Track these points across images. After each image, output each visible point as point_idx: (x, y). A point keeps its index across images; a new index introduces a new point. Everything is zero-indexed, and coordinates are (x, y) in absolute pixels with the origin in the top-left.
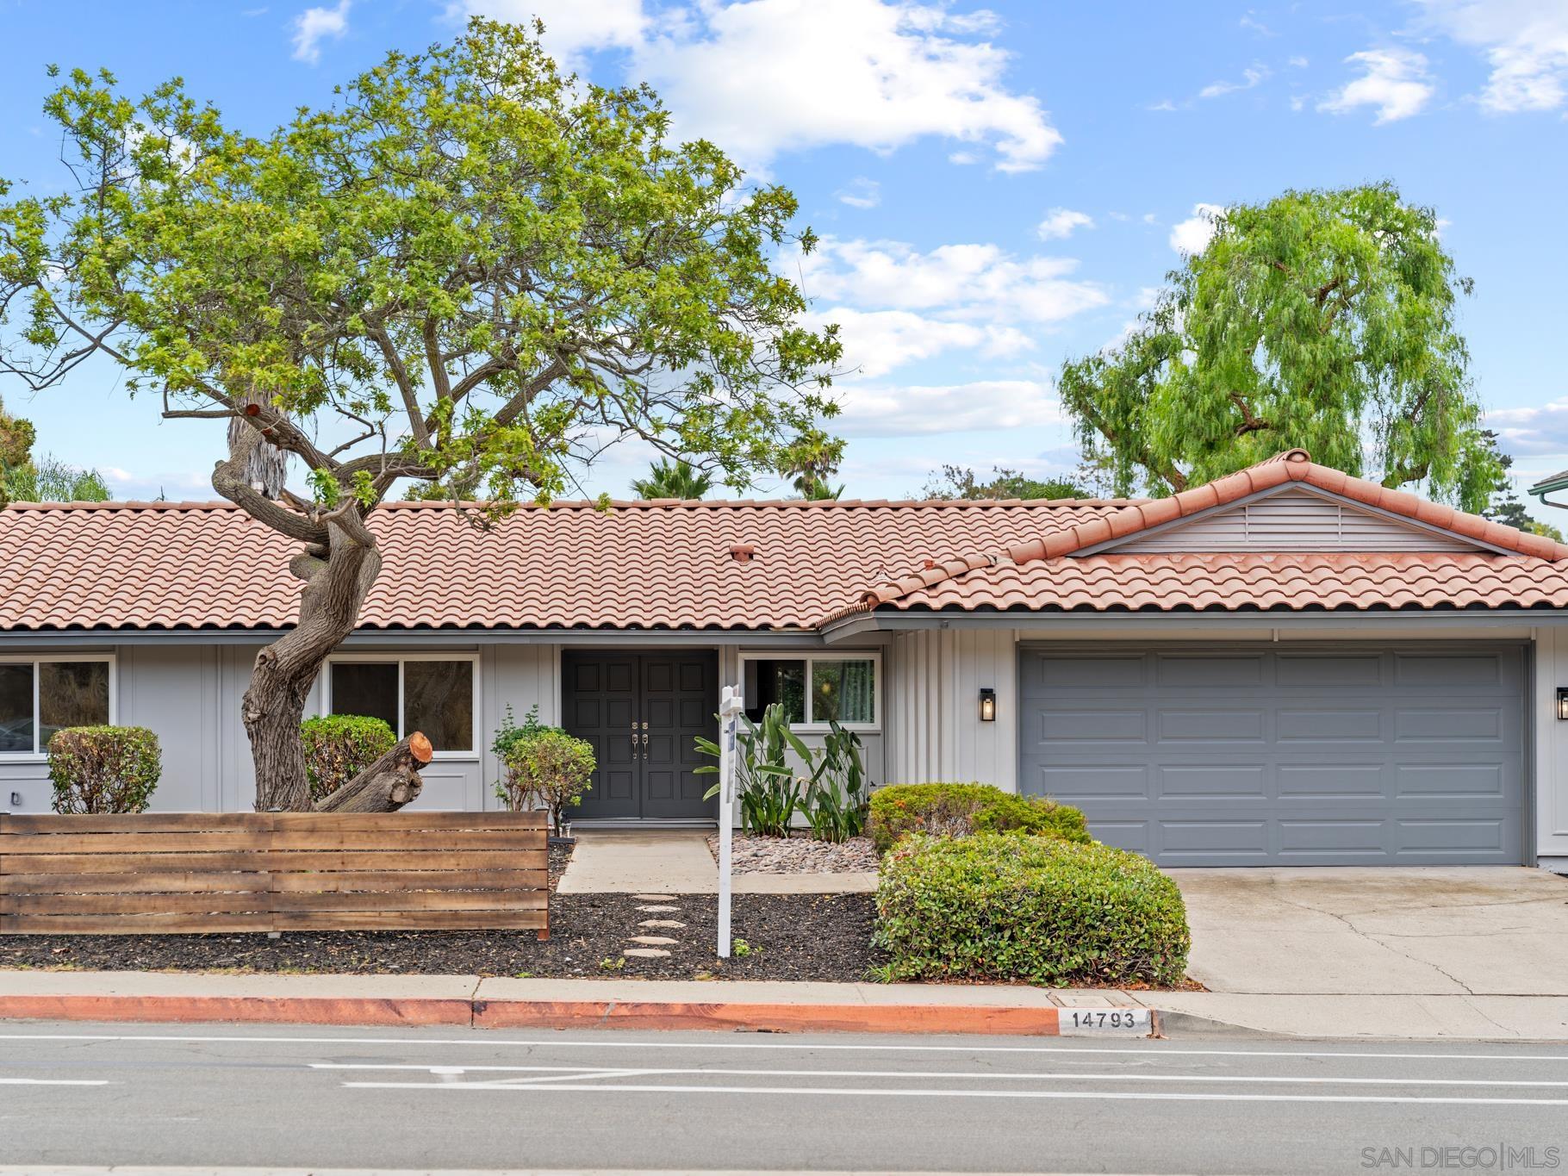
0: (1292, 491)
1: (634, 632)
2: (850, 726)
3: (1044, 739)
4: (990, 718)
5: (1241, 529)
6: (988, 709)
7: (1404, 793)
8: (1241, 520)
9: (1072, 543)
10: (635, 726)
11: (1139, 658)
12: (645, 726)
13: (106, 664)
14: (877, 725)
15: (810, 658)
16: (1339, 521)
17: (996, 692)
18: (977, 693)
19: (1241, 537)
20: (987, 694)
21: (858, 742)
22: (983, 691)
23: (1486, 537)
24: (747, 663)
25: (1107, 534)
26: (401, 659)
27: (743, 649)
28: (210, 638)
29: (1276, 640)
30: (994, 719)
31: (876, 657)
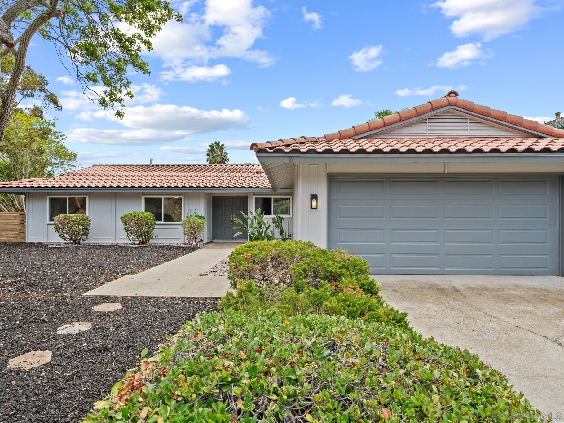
0: (447, 112)
1: (221, 189)
2: (282, 216)
3: (340, 217)
4: (315, 207)
5: (425, 128)
6: (314, 203)
7: (503, 242)
8: (425, 124)
9: (352, 132)
10: (231, 216)
11: (382, 182)
12: (234, 216)
13: (86, 198)
14: (291, 216)
15: (273, 197)
16: (469, 124)
17: (318, 196)
18: (309, 197)
19: (425, 132)
20: (314, 197)
21: (284, 220)
22: (312, 195)
23: (538, 129)
24: (256, 199)
25: (367, 128)
26: (163, 197)
27: (254, 194)
28: (112, 190)
29: (446, 172)
30: (317, 208)
31: (291, 197)
